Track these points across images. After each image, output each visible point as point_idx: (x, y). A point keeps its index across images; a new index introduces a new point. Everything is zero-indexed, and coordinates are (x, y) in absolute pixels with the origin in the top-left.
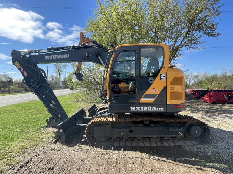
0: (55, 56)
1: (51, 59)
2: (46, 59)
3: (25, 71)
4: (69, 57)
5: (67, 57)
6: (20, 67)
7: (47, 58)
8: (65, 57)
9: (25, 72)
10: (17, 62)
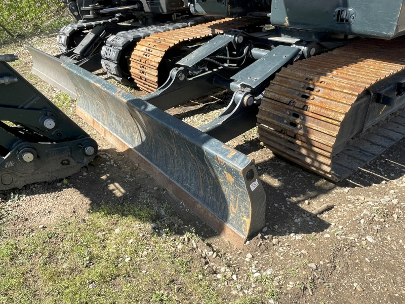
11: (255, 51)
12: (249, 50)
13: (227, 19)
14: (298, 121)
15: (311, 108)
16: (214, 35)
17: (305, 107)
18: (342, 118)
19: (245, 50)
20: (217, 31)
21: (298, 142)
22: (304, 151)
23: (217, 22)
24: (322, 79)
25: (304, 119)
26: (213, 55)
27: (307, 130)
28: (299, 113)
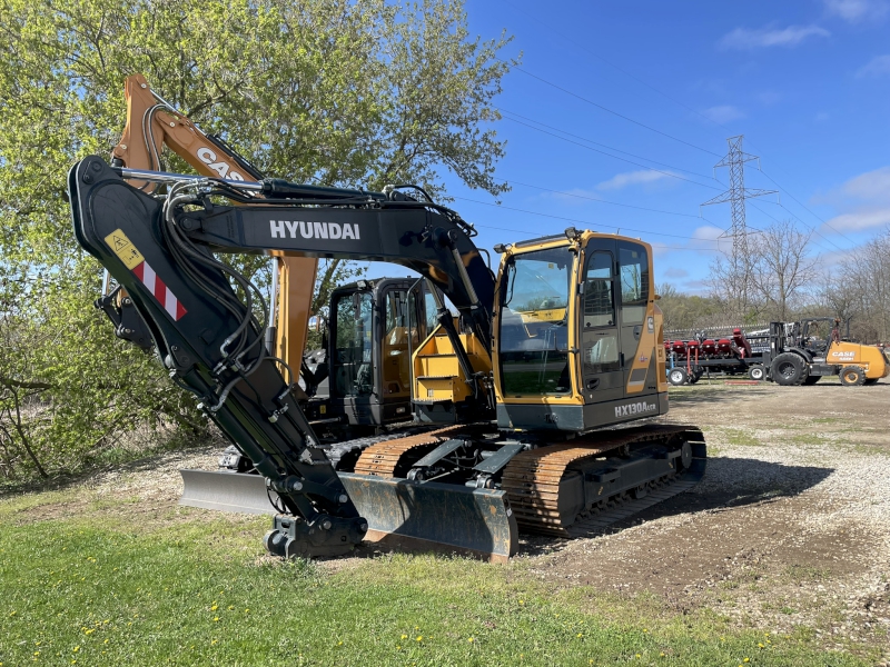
0: (310, 224)
1: (293, 235)
2: (274, 235)
3: (167, 289)
4: (358, 238)
5: (352, 237)
6: (142, 263)
7: (278, 229)
8: (344, 237)
9: (169, 294)
10: (119, 233)
11: (484, 454)
12: (479, 453)
13: (456, 426)
14: (531, 488)
15: (539, 477)
16: (442, 442)
17: (535, 478)
18: (558, 480)
19: (475, 454)
20: (443, 438)
21: (534, 505)
22: (540, 512)
23: (442, 430)
24: (543, 459)
25: (535, 487)
26: (448, 456)
27: (538, 493)
28: (531, 482)
